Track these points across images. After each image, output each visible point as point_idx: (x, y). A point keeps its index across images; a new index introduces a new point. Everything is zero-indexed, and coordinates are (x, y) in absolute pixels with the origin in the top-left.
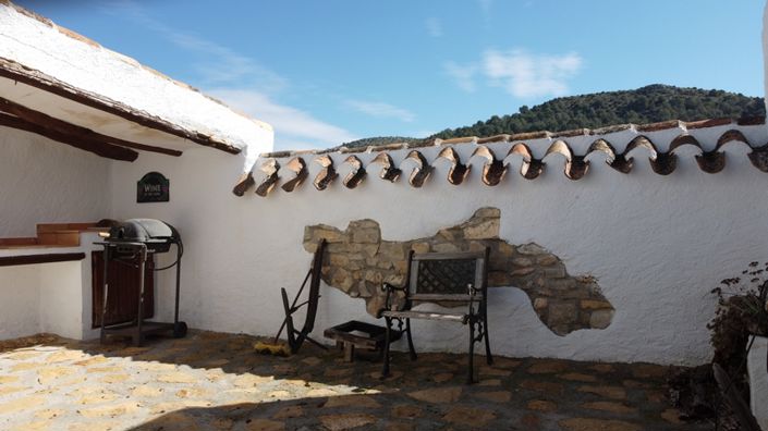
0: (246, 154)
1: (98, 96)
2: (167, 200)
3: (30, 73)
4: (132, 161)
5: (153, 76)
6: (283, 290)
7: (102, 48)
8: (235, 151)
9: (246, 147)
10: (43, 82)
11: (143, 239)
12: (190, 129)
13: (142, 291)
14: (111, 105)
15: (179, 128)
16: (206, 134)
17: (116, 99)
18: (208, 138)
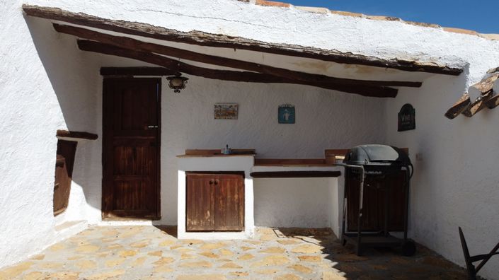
0: (468, 73)
1: (289, 46)
2: (414, 127)
3: (233, 40)
4: (394, 97)
5: (342, 17)
6: (460, 228)
7: (291, 7)
8: (456, 72)
9: (467, 65)
10: (243, 44)
11: (362, 161)
12: (387, 57)
13: (361, 207)
14: (301, 51)
15: (375, 59)
16: (408, 59)
17: (306, 45)
18: (412, 63)
